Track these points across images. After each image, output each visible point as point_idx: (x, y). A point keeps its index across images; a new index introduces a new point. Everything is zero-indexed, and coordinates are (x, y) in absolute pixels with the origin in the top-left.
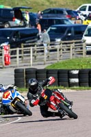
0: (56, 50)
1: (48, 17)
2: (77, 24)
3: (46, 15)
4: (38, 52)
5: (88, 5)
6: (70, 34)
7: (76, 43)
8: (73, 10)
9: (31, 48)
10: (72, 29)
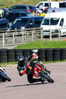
0: (21, 35)
1: (15, 11)
2: (36, 16)
3: (14, 10)
4: (8, 37)
5: (44, 2)
6: (31, 24)
7: (36, 30)
8: (33, 6)
9: (3, 34)
10: (33, 20)
